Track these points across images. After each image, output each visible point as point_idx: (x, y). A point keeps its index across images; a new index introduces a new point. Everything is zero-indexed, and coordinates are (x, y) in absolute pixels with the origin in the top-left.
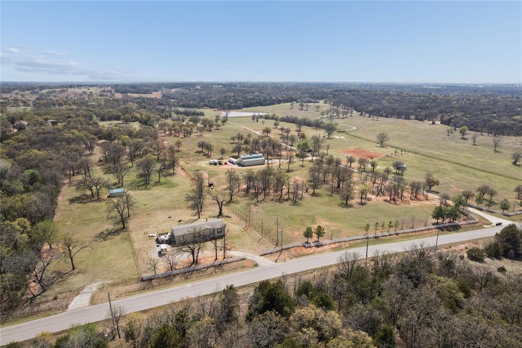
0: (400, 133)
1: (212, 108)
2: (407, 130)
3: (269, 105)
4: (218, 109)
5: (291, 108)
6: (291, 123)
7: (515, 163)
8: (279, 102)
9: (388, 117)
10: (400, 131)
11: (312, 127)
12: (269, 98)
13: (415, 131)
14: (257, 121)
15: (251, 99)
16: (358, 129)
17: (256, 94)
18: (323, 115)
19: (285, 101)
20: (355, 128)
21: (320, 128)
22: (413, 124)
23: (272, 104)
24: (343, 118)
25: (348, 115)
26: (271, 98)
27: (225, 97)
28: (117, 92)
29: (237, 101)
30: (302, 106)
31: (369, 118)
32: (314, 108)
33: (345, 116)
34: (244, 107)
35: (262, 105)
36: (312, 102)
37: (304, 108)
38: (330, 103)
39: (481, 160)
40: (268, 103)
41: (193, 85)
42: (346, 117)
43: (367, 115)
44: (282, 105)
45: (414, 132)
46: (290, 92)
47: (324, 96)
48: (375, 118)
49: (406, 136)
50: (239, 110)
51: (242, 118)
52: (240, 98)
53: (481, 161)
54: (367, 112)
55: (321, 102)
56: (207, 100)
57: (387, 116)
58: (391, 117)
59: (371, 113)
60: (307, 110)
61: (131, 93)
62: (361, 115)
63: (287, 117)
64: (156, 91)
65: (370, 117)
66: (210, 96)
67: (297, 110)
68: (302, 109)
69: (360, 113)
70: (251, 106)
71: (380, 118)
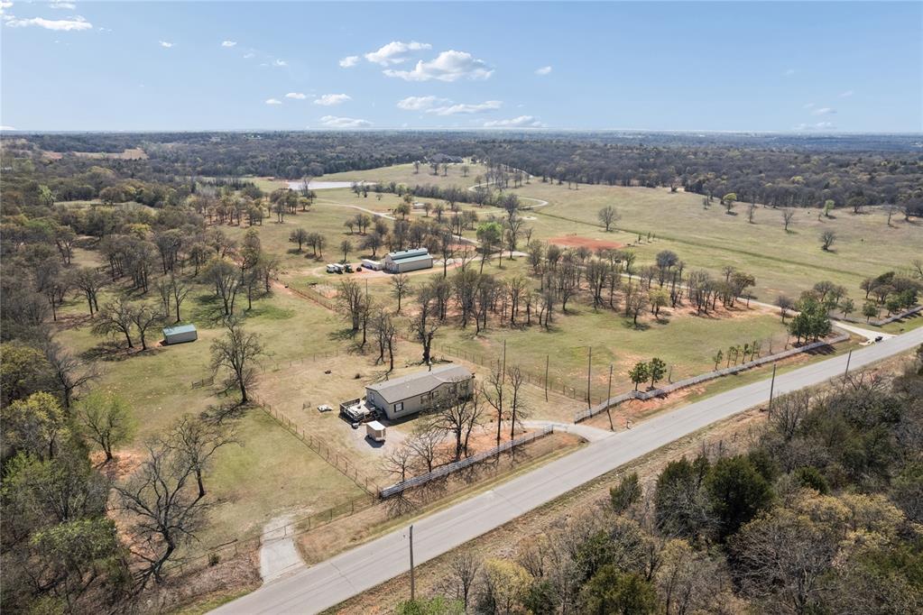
0: (626, 209)
1: (263, 176)
2: (635, 203)
3: (371, 168)
4: (277, 178)
5: (417, 173)
6: (428, 197)
7: (825, 248)
8: (389, 162)
9: (593, 184)
10: (625, 205)
11: (470, 203)
12: (368, 156)
13: (649, 204)
14: (366, 196)
15: (332, 158)
16: (551, 205)
17: (339, 148)
18: (480, 182)
19: (400, 161)
20: (545, 203)
21: (484, 204)
22: (638, 193)
23: (377, 167)
24: (516, 187)
25: (523, 182)
26: (372, 156)
27: (282, 155)
28: (46, 149)
29: (310, 162)
30: (436, 168)
31: (562, 186)
32: (458, 172)
33: (518, 184)
34: (326, 173)
35: (359, 169)
36: (449, 161)
37: (441, 171)
38: (482, 162)
39: (775, 245)
40: (368, 164)
41: (205, 136)
42: (521, 186)
43: (556, 181)
44: (394, 167)
45: (649, 206)
46: (403, 146)
47: (468, 151)
48: (573, 185)
49: (639, 214)
50: (318, 178)
51: (331, 192)
52: (313, 157)
53: (775, 248)
54: (553, 176)
55: (467, 161)
56: (248, 161)
57: (590, 182)
58: (598, 183)
59: (562, 178)
60: (446, 175)
61: (78, 151)
62: (544, 181)
63: (418, 187)
64: (130, 147)
65: (560, 183)
66: (250, 153)
67: (428, 175)
68: (436, 174)
69: (541, 178)
70: (338, 171)
71: (581, 186)
